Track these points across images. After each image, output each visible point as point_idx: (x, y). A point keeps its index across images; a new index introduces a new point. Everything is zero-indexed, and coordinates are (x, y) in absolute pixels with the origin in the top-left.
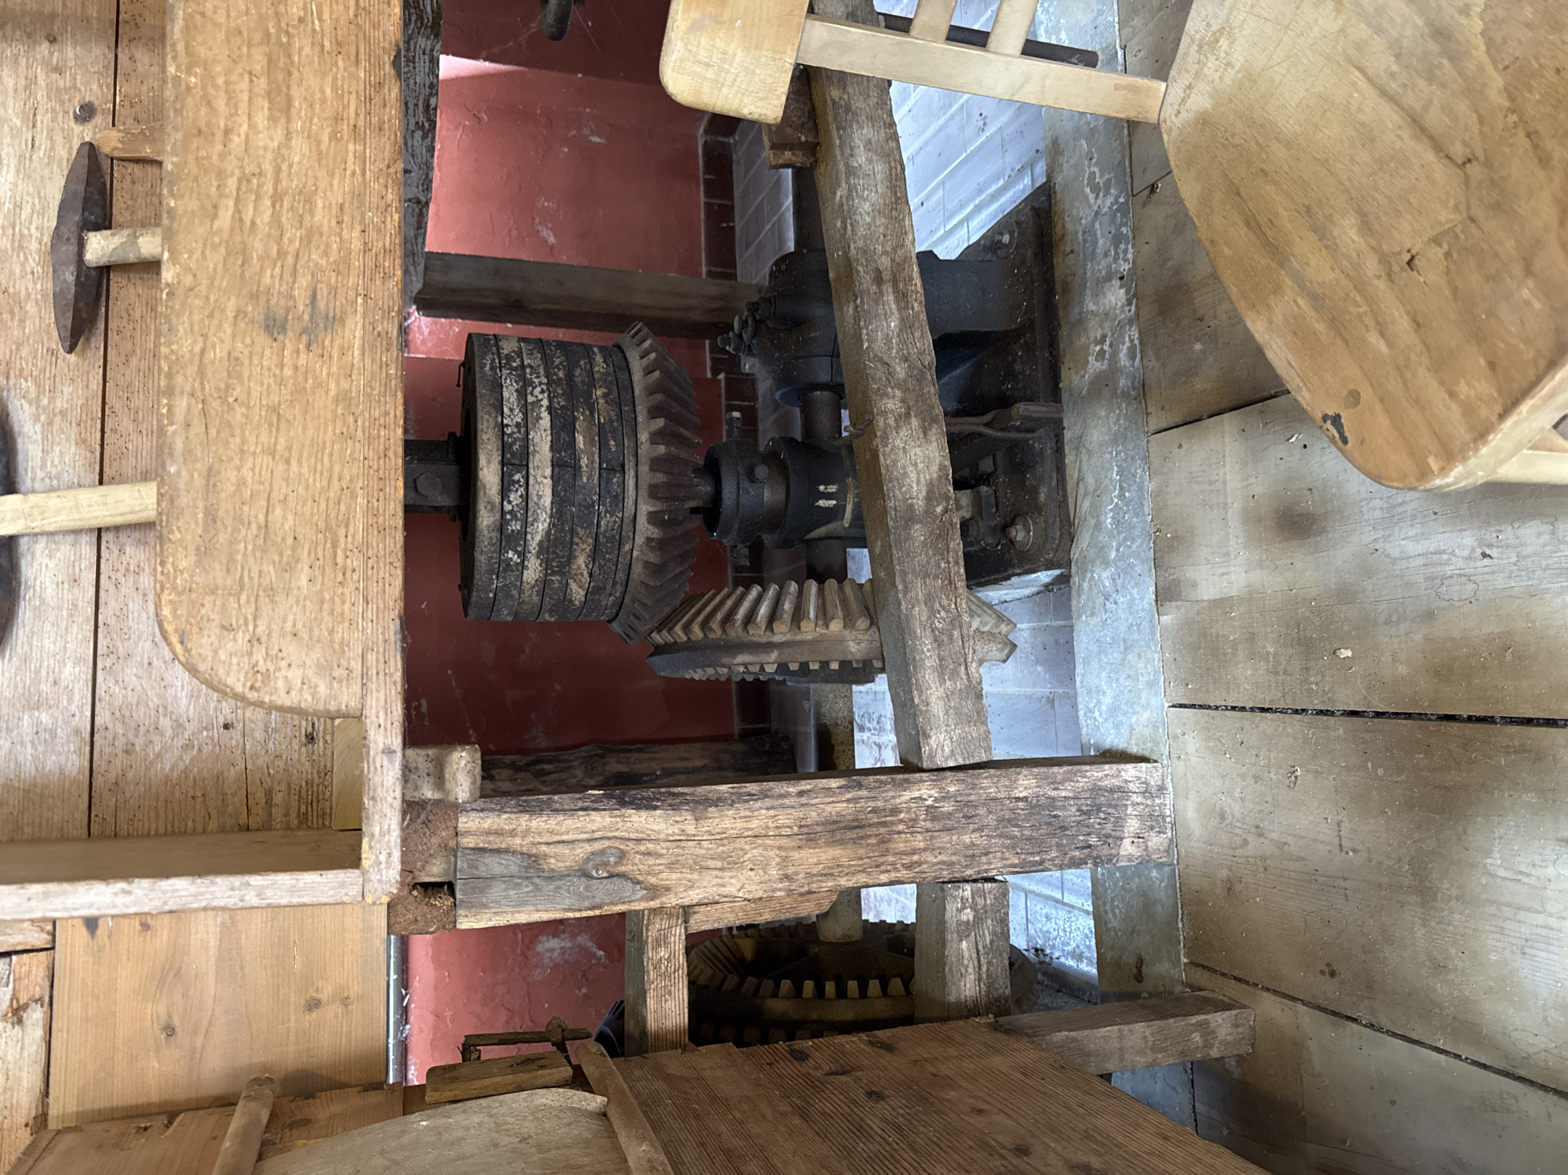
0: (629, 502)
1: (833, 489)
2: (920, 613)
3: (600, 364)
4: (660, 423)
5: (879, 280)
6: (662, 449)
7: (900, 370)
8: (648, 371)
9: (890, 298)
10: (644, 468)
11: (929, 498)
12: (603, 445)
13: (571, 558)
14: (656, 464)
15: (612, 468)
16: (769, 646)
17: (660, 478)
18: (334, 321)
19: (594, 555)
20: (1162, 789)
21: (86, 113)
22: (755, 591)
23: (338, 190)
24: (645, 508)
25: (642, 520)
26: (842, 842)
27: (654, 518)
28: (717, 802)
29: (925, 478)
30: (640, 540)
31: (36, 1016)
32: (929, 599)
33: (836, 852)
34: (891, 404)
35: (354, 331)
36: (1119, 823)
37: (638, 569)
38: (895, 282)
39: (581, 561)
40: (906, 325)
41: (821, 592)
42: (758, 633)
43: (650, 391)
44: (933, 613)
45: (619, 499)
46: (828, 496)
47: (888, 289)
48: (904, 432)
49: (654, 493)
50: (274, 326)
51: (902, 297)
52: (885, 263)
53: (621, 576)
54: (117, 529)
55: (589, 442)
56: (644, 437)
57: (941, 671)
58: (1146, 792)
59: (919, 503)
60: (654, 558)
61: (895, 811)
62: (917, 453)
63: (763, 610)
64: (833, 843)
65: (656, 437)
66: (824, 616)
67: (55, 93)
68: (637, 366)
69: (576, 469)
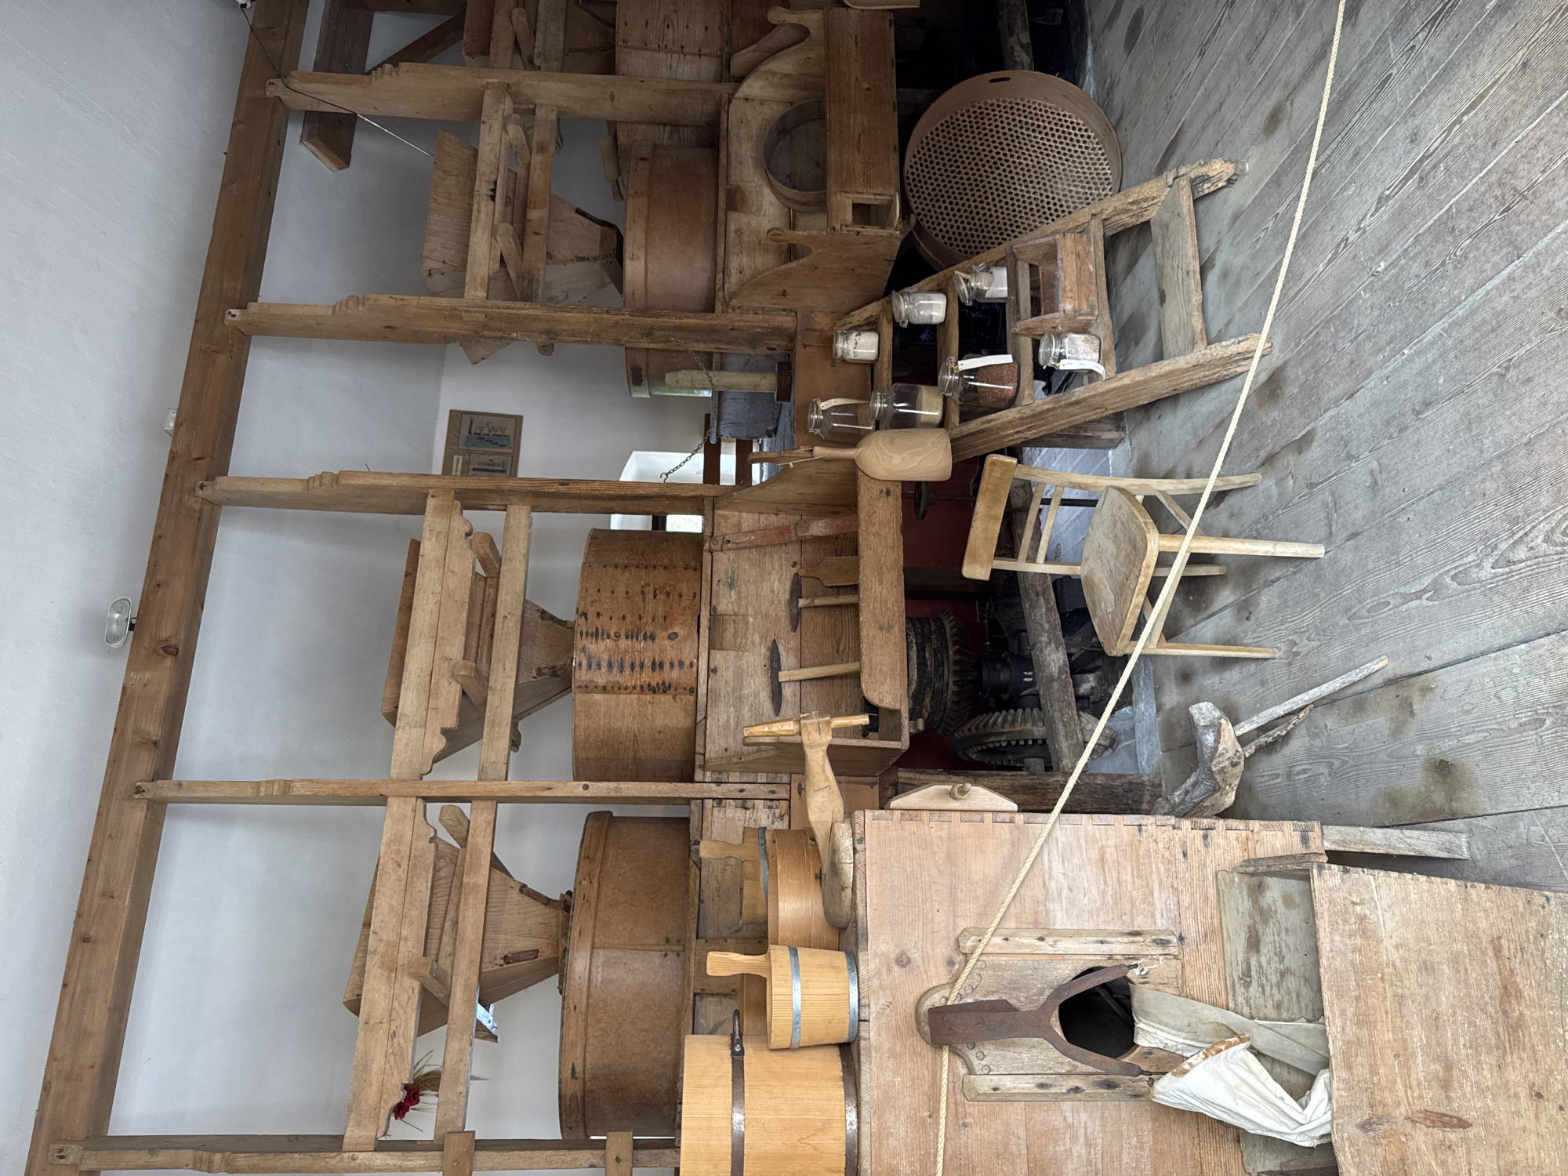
0: (946, 677)
1: (1030, 673)
2: (1057, 715)
3: (933, 626)
4: (957, 647)
5: (1037, 595)
6: (958, 657)
7: (1047, 627)
8: (952, 628)
9: (1042, 600)
10: (951, 665)
11: (1059, 673)
12: (936, 656)
13: (924, 699)
14: (956, 663)
15: (939, 664)
16: (1002, 733)
17: (957, 668)
18: (892, 627)
19: (932, 698)
20: (1160, 785)
21: (794, 565)
22: (997, 713)
23: (892, 599)
24: (952, 680)
25: (951, 684)
26: (1027, 794)
27: (955, 683)
28: (981, 776)
29: (1058, 665)
30: (950, 692)
31: (786, 818)
32: (1061, 710)
33: (1026, 797)
34: (1044, 638)
35: (896, 629)
36: (1141, 796)
37: (949, 704)
38: (1044, 595)
39: (927, 700)
40: (1048, 610)
41: (1024, 713)
42: (998, 729)
43: (953, 635)
44: (1062, 715)
45: (941, 677)
46: (1029, 677)
47: (1041, 598)
48: (1049, 649)
49: (955, 673)
50: (881, 628)
51: (1047, 601)
52: (1040, 588)
53: (942, 707)
54: (805, 680)
55: (930, 655)
56: (951, 653)
57: (1066, 737)
58: (1153, 786)
59: (1056, 674)
60: (955, 699)
61: (1048, 784)
62: (1054, 656)
63: (1000, 720)
64: (1025, 793)
65: (955, 653)
66: (1024, 721)
67: (786, 559)
68: (948, 626)
69: (926, 665)
